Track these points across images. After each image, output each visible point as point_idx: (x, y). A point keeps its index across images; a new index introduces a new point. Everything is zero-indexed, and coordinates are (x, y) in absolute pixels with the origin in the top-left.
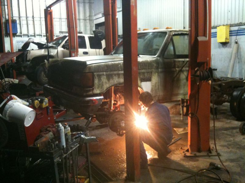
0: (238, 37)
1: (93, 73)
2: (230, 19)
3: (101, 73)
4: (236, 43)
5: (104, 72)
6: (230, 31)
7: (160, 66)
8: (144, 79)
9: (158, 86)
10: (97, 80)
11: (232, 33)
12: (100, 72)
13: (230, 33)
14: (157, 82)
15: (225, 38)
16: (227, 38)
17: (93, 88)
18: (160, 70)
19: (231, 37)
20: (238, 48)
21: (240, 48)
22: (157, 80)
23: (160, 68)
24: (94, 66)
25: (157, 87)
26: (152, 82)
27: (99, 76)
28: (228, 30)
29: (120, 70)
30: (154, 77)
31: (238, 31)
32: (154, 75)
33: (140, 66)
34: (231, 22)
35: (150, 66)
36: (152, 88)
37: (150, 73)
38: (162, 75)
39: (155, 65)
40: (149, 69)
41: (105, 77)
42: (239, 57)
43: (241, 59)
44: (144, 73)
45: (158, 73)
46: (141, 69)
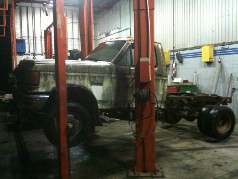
0: (222, 56)
1: (39, 71)
2: (214, 39)
3: (48, 73)
4: (220, 62)
5: (51, 72)
6: (214, 51)
7: (113, 72)
8: (94, 83)
9: (111, 91)
10: (43, 79)
11: (216, 53)
12: (47, 71)
13: (214, 53)
14: (109, 86)
15: (209, 58)
16: (212, 58)
17: (38, 86)
18: (113, 75)
19: (215, 56)
20: (222, 68)
21: (224, 68)
22: (110, 85)
23: (113, 74)
24: (42, 65)
25: (109, 92)
26: (103, 86)
27: (46, 76)
28: (212, 50)
29: (69, 71)
30: (106, 82)
31: (221, 50)
32: (106, 80)
33: (91, 70)
34: (215, 41)
35: (102, 71)
36: (103, 92)
37: (102, 77)
38: (114, 81)
39: (108, 70)
40: (101, 73)
41: (52, 76)
42: (223, 76)
43: (224, 78)
44: (95, 77)
45: (111, 78)
46: (92, 73)
